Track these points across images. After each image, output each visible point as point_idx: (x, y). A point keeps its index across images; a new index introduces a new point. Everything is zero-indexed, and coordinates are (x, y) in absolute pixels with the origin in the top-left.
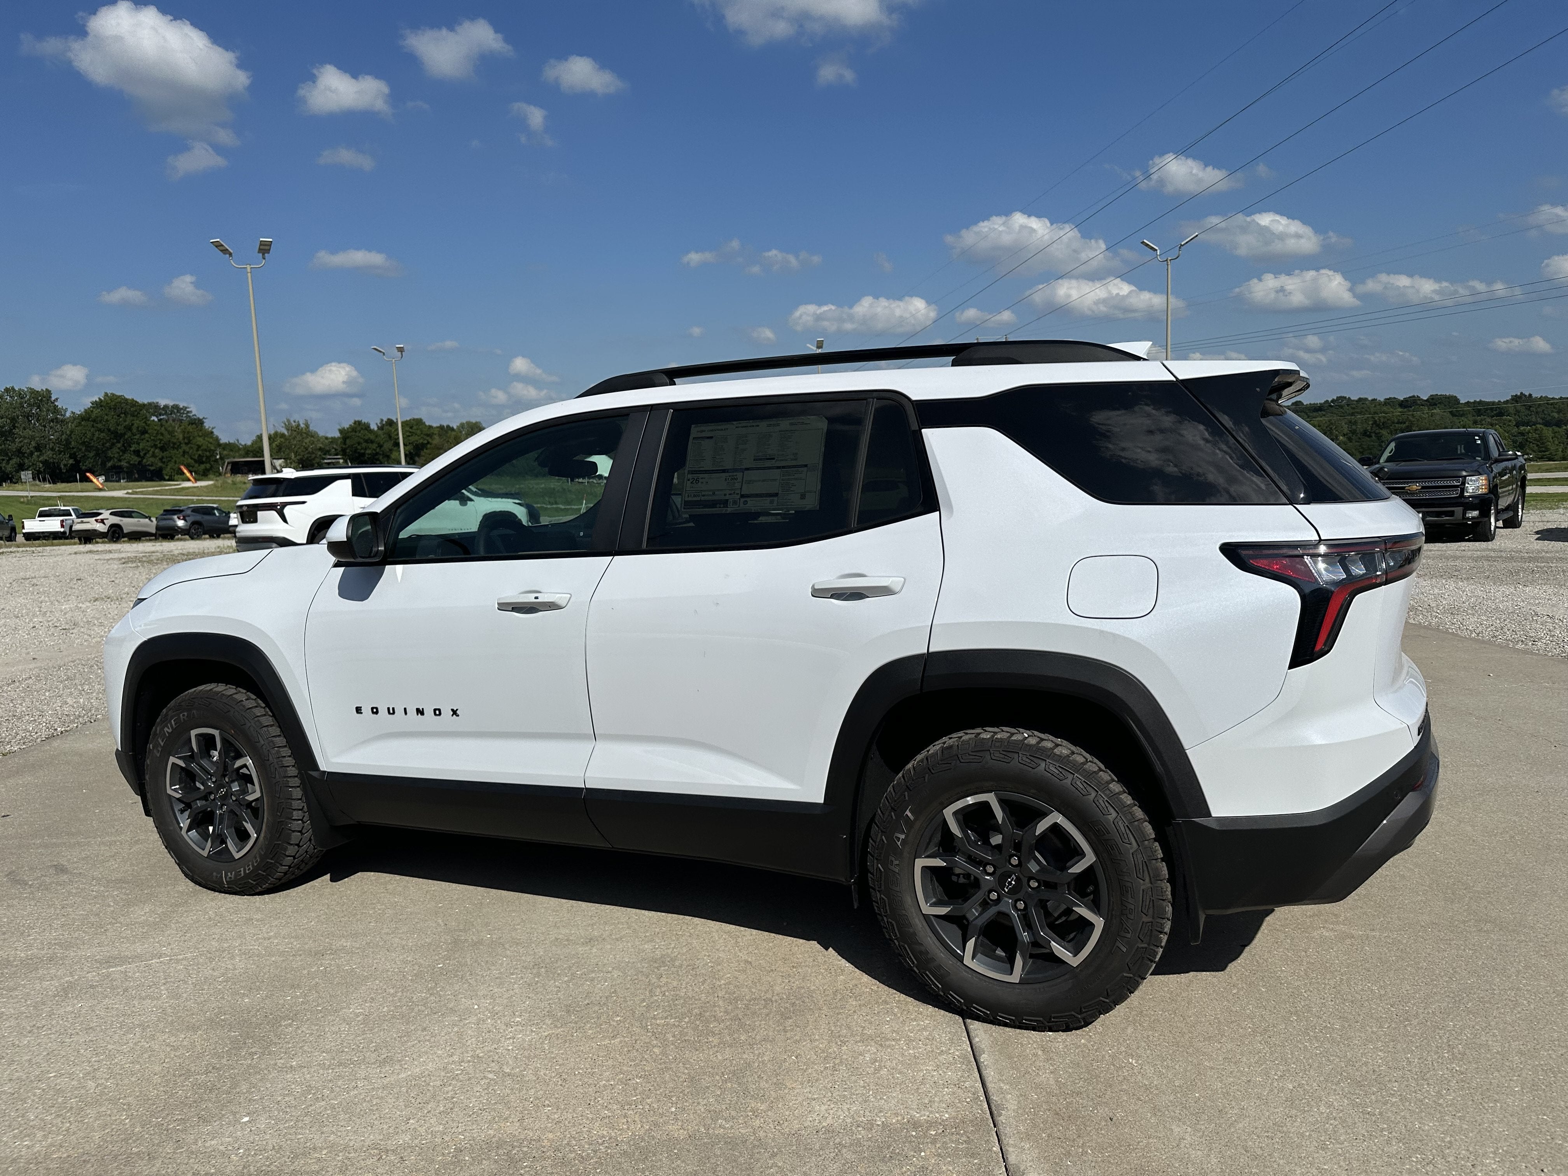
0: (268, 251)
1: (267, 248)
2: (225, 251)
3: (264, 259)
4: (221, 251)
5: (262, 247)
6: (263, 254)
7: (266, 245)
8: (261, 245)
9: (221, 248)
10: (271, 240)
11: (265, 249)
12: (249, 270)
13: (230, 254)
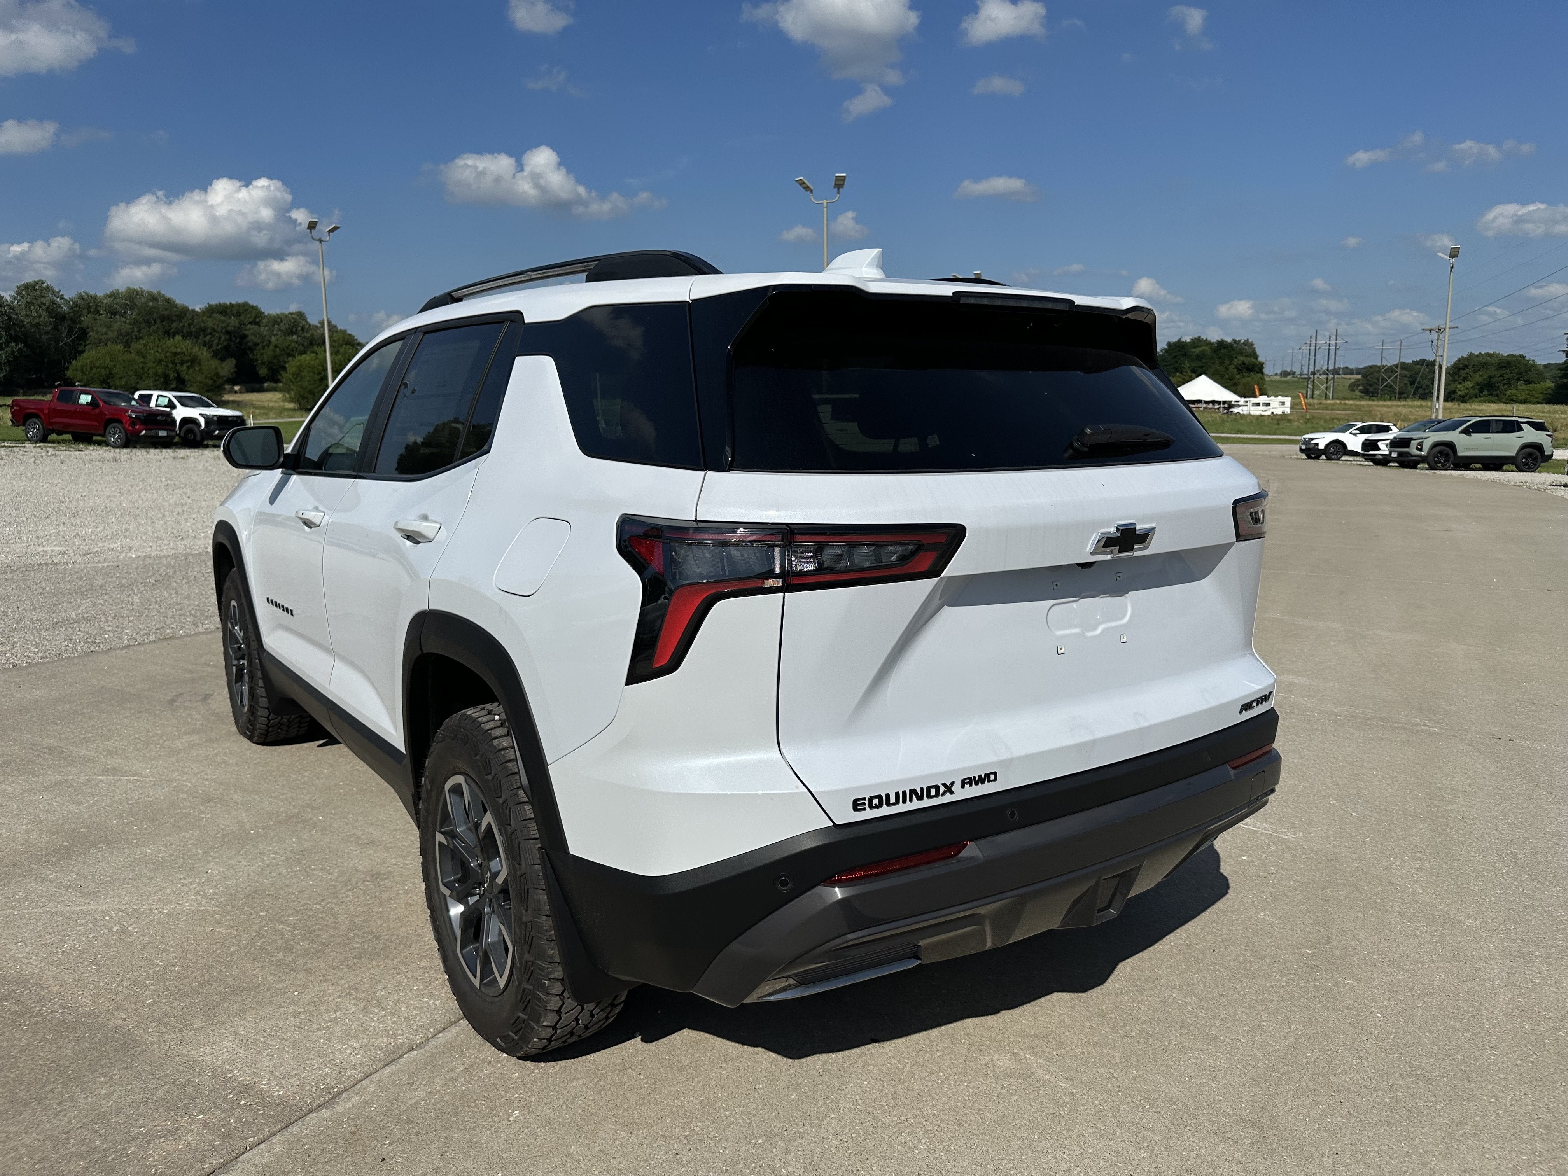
0: (842, 186)
1: (841, 182)
2: (807, 188)
3: (838, 193)
4: (804, 188)
5: (838, 182)
6: (838, 189)
7: (841, 180)
8: (836, 180)
9: (804, 185)
10: (844, 175)
11: (839, 184)
12: (825, 205)
13: (811, 191)
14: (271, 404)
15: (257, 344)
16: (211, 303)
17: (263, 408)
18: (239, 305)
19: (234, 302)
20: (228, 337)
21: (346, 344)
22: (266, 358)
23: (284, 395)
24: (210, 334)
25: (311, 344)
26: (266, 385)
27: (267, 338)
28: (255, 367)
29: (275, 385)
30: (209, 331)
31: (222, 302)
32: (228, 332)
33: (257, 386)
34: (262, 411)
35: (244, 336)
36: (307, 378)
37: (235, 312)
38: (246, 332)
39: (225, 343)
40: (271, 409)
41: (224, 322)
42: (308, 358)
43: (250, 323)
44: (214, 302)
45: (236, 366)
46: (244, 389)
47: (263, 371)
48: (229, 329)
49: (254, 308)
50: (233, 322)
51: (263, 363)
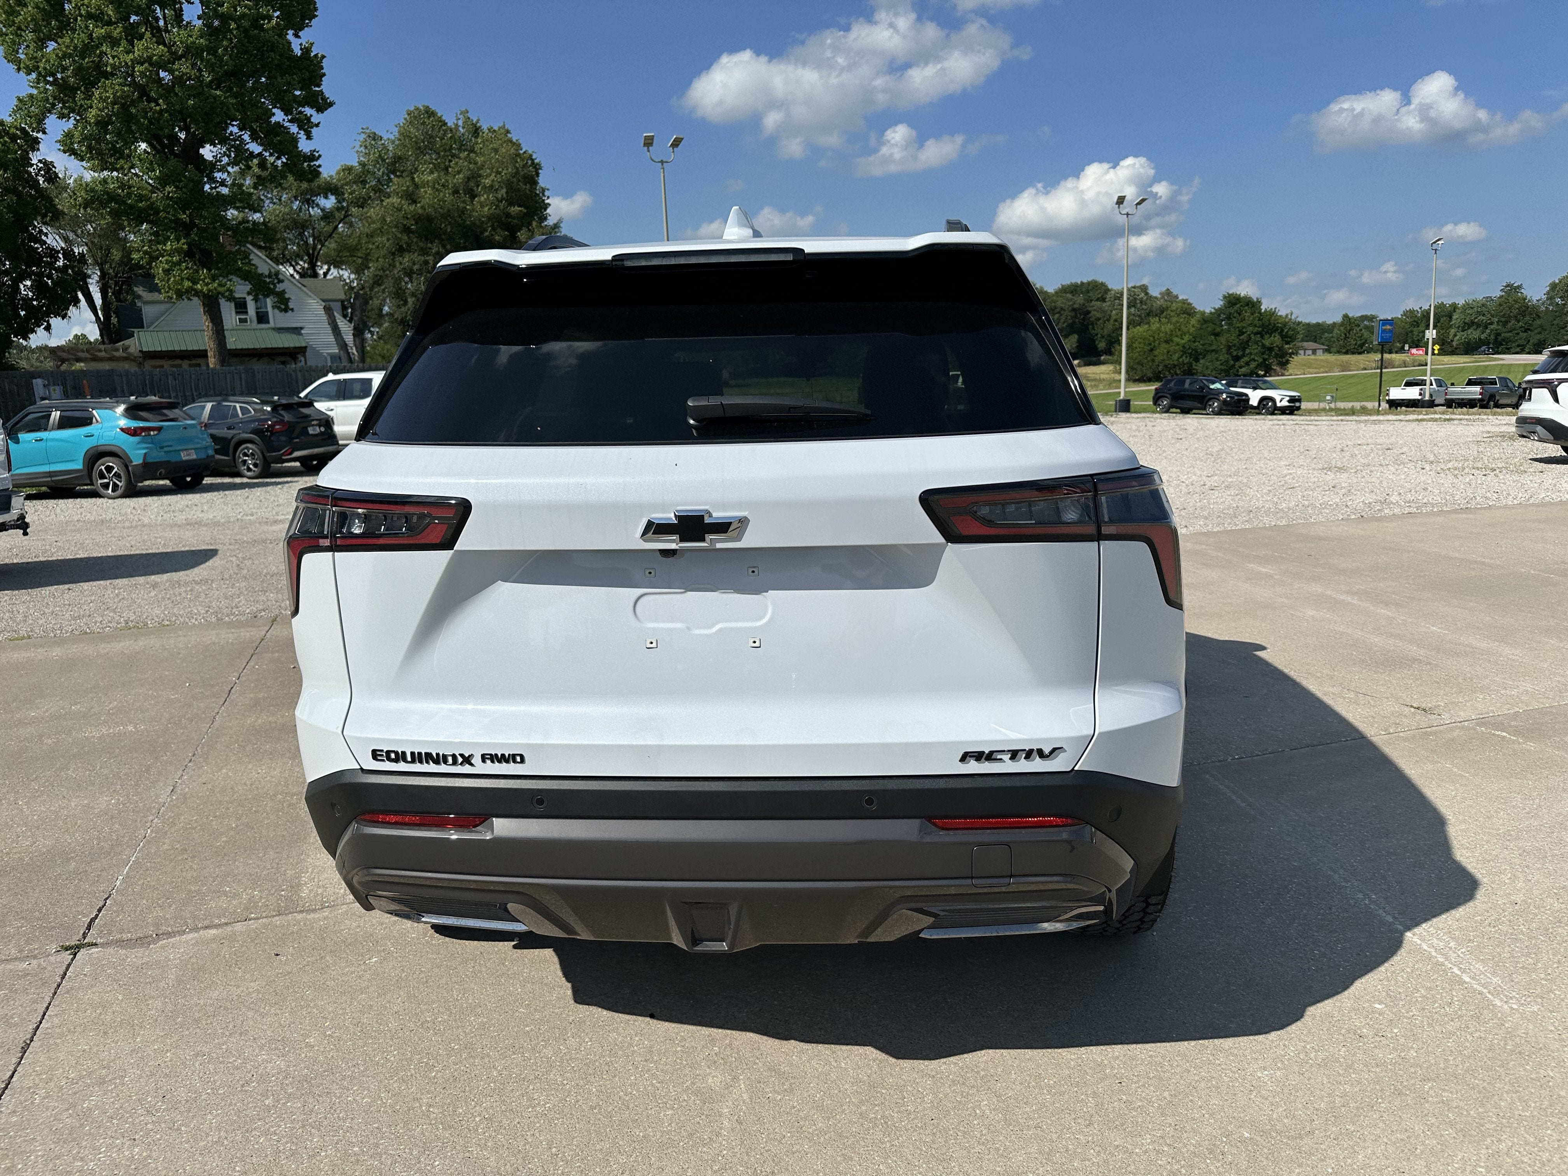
14: (1102, 376)
15: (1099, 319)
16: (1064, 283)
17: (1095, 380)
18: (1089, 283)
19: (1085, 281)
20: (1073, 314)
21: (1184, 313)
22: (1106, 332)
23: (1115, 367)
24: (1059, 312)
25: (1148, 315)
26: (1102, 358)
27: (1109, 312)
28: (1094, 341)
29: (1110, 357)
30: (1058, 310)
31: (1073, 281)
32: (1074, 310)
33: (1094, 359)
34: (1093, 383)
35: (1089, 312)
36: (1139, 350)
37: (1084, 289)
38: (1090, 309)
39: (1070, 321)
40: (1100, 381)
41: (1071, 300)
42: (1141, 330)
43: (1098, 300)
44: (1067, 282)
45: (1078, 341)
46: (1082, 363)
47: (1102, 345)
48: (1076, 306)
49: (1103, 284)
50: (1080, 299)
51: (1103, 337)
